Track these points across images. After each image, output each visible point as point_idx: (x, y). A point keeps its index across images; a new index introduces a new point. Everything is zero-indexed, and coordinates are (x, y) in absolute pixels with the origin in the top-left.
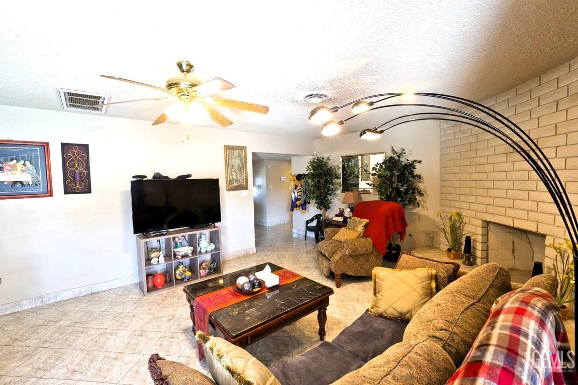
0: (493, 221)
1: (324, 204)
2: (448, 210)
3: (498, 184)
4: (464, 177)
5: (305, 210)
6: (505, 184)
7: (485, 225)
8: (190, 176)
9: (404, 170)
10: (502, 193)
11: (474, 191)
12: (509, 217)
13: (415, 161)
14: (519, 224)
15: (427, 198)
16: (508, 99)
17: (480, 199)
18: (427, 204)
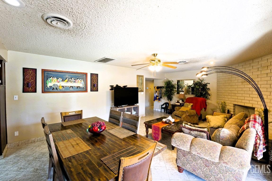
0: (237, 104)
1: (170, 98)
2: (220, 101)
3: (239, 92)
4: (226, 89)
5: (160, 101)
6: (242, 92)
7: (234, 106)
8: (126, 86)
9: (204, 86)
10: (241, 95)
11: (230, 94)
12: (243, 103)
13: (207, 83)
14: (246, 105)
15: (212, 97)
16: (243, 65)
17: (232, 97)
18: (211, 99)
